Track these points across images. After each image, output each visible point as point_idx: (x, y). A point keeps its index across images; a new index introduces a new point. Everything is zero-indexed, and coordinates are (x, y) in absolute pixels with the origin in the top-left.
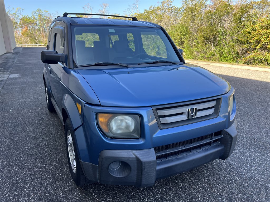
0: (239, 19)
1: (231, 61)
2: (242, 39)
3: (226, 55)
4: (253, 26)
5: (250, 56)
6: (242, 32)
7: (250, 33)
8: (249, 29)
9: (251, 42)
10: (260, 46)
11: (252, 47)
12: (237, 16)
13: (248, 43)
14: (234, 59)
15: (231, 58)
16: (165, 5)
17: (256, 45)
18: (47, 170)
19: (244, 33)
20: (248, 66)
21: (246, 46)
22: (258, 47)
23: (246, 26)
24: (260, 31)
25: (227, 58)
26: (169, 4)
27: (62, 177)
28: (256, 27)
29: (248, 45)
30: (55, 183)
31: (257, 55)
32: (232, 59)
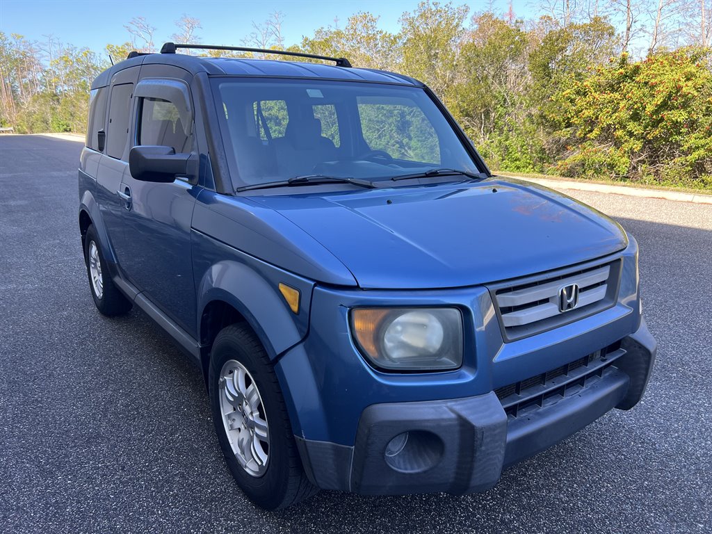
0: (546, 67)
1: (528, 170)
2: (554, 115)
3: (516, 155)
4: (579, 84)
5: (574, 156)
6: (553, 98)
7: (572, 101)
8: (568, 91)
9: (576, 122)
10: (598, 133)
11: (577, 134)
12: (540, 60)
13: (569, 125)
14: (534, 165)
15: (528, 161)
16: (360, 27)
17: (587, 130)
19: (557, 101)
20: (573, 181)
21: (564, 134)
22: (591, 136)
23: (562, 83)
24: (596, 95)
25: (518, 162)
26: (369, 24)
27: (209, 491)
28: (587, 85)
29: (568, 129)
30: (196, 510)
31: (592, 154)
32: (530, 164)
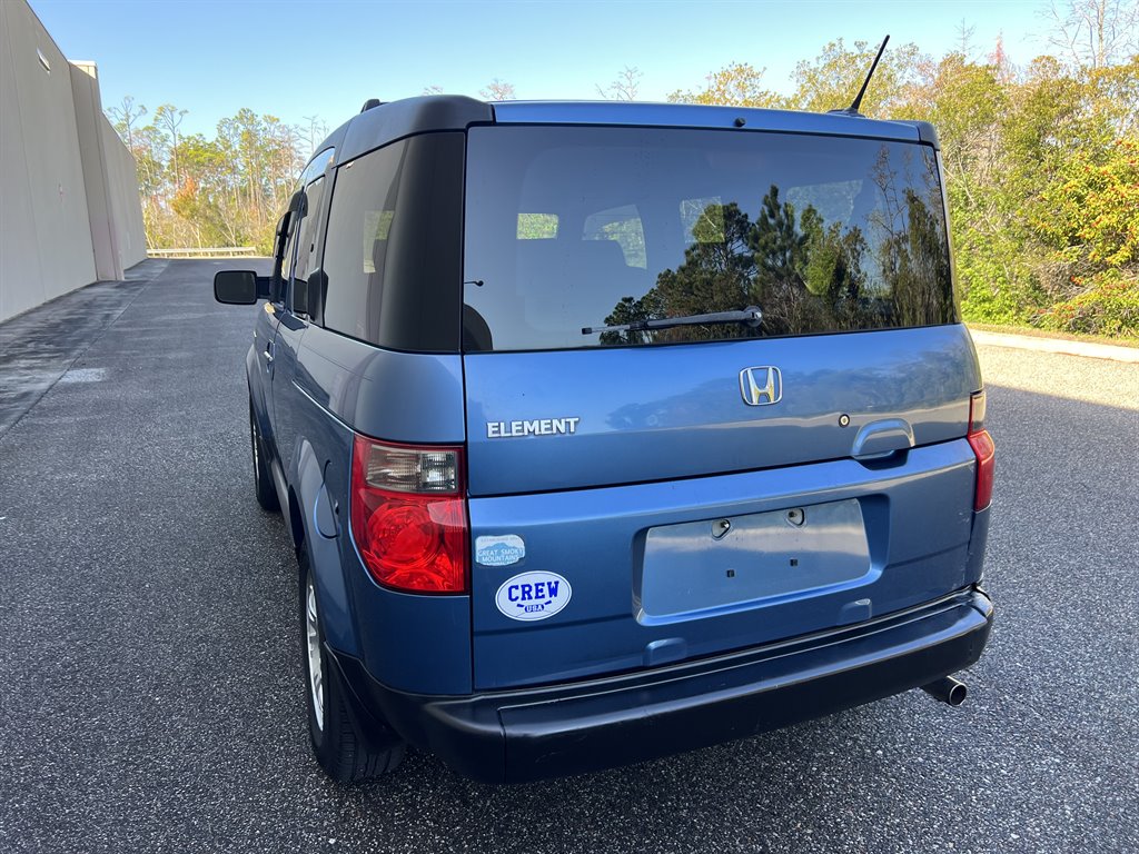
0: (1033, 143)
1: (1006, 317)
2: (1046, 224)
3: (984, 292)
4: (1093, 168)
5: (1088, 295)
6: (1045, 195)
7: (1080, 199)
8: (1073, 182)
9: (1087, 236)
10: (1127, 254)
11: (1090, 257)
12: (1021, 130)
13: (1075, 241)
14: (1020, 310)
15: (1008, 302)
16: (732, 86)
17: (1108, 249)
18: (26, 775)
19: (1052, 199)
21: (1066, 257)
22: (1115, 259)
23: (1065, 169)
24: (1123, 190)
25: (987, 305)
26: (748, 83)
28: (1106, 172)
29: (1074, 248)
31: (1115, 292)
32: (1010, 307)
